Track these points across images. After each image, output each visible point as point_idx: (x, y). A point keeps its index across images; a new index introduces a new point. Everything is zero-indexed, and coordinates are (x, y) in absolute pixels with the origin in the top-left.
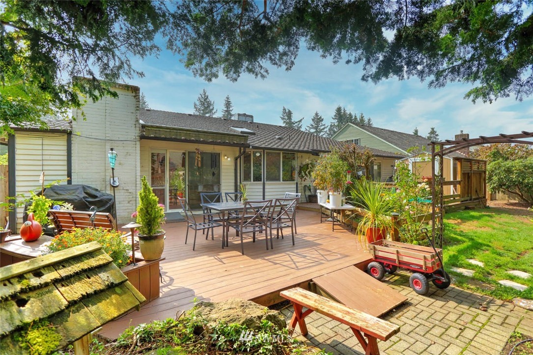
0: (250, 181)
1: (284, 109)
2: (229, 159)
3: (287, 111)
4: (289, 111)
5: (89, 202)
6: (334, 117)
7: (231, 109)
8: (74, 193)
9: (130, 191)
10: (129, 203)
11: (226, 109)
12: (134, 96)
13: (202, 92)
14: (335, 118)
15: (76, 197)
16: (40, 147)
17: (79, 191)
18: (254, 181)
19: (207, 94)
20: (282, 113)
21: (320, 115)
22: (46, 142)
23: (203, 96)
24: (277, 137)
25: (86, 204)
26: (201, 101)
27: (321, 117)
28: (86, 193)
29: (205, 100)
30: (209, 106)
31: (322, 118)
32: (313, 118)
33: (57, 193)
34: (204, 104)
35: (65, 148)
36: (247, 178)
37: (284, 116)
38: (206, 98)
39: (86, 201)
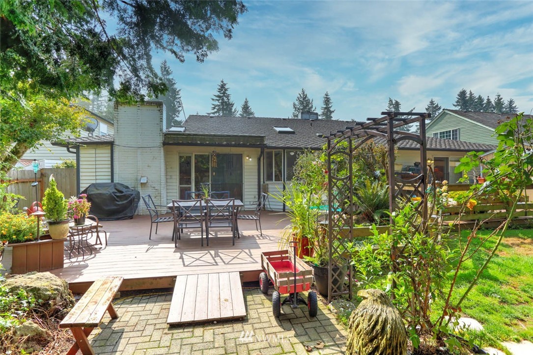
0: (272, 180)
1: (391, 101)
2: (250, 159)
3: (394, 102)
4: (397, 102)
5: (117, 196)
6: (455, 104)
7: (330, 106)
8: (107, 189)
9: (156, 188)
10: (155, 198)
11: (325, 106)
12: (159, 110)
13: (301, 92)
14: (458, 105)
15: (107, 192)
16: (94, 155)
17: (111, 188)
18: (275, 181)
19: (305, 93)
20: (387, 105)
21: (436, 103)
22: (98, 151)
23: (302, 95)
24: (318, 134)
25: (115, 198)
26: (300, 101)
27: (437, 106)
28: (116, 189)
29: (303, 99)
30: (307, 105)
31: (439, 106)
32: (427, 107)
33: (97, 189)
34: (303, 103)
35: (110, 155)
36: (269, 178)
37: (390, 108)
38: (305, 97)
39: (115, 195)
